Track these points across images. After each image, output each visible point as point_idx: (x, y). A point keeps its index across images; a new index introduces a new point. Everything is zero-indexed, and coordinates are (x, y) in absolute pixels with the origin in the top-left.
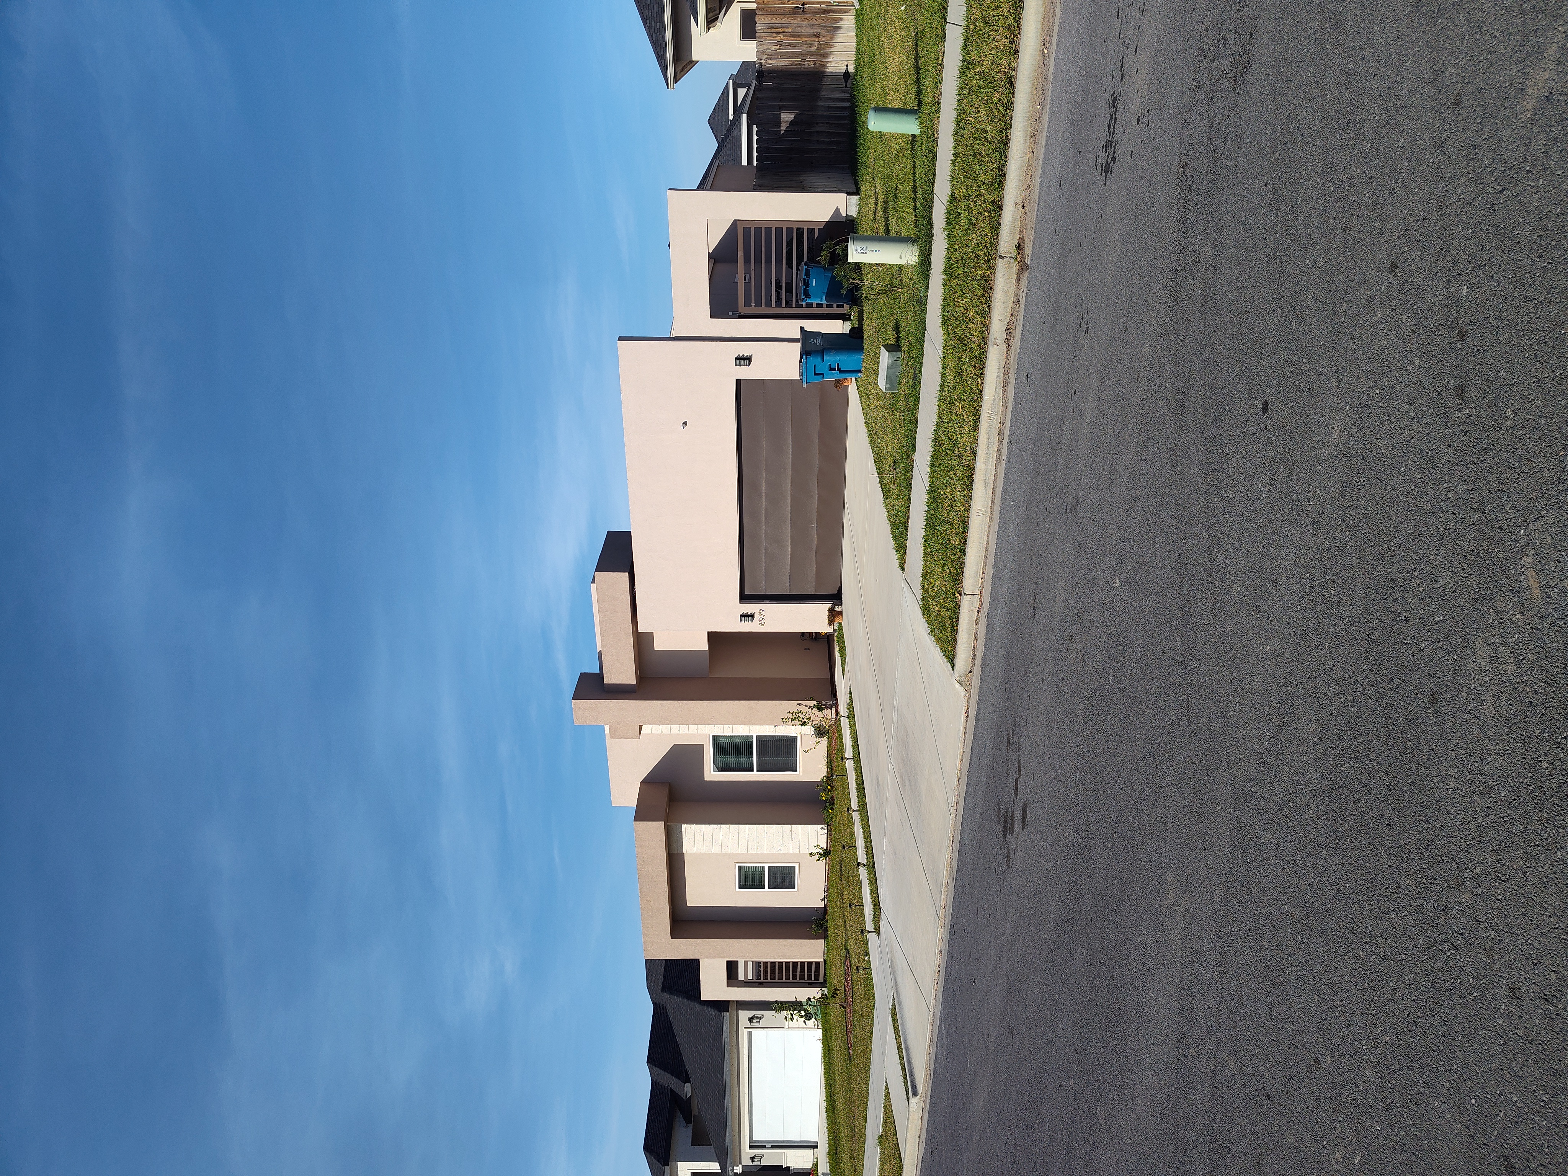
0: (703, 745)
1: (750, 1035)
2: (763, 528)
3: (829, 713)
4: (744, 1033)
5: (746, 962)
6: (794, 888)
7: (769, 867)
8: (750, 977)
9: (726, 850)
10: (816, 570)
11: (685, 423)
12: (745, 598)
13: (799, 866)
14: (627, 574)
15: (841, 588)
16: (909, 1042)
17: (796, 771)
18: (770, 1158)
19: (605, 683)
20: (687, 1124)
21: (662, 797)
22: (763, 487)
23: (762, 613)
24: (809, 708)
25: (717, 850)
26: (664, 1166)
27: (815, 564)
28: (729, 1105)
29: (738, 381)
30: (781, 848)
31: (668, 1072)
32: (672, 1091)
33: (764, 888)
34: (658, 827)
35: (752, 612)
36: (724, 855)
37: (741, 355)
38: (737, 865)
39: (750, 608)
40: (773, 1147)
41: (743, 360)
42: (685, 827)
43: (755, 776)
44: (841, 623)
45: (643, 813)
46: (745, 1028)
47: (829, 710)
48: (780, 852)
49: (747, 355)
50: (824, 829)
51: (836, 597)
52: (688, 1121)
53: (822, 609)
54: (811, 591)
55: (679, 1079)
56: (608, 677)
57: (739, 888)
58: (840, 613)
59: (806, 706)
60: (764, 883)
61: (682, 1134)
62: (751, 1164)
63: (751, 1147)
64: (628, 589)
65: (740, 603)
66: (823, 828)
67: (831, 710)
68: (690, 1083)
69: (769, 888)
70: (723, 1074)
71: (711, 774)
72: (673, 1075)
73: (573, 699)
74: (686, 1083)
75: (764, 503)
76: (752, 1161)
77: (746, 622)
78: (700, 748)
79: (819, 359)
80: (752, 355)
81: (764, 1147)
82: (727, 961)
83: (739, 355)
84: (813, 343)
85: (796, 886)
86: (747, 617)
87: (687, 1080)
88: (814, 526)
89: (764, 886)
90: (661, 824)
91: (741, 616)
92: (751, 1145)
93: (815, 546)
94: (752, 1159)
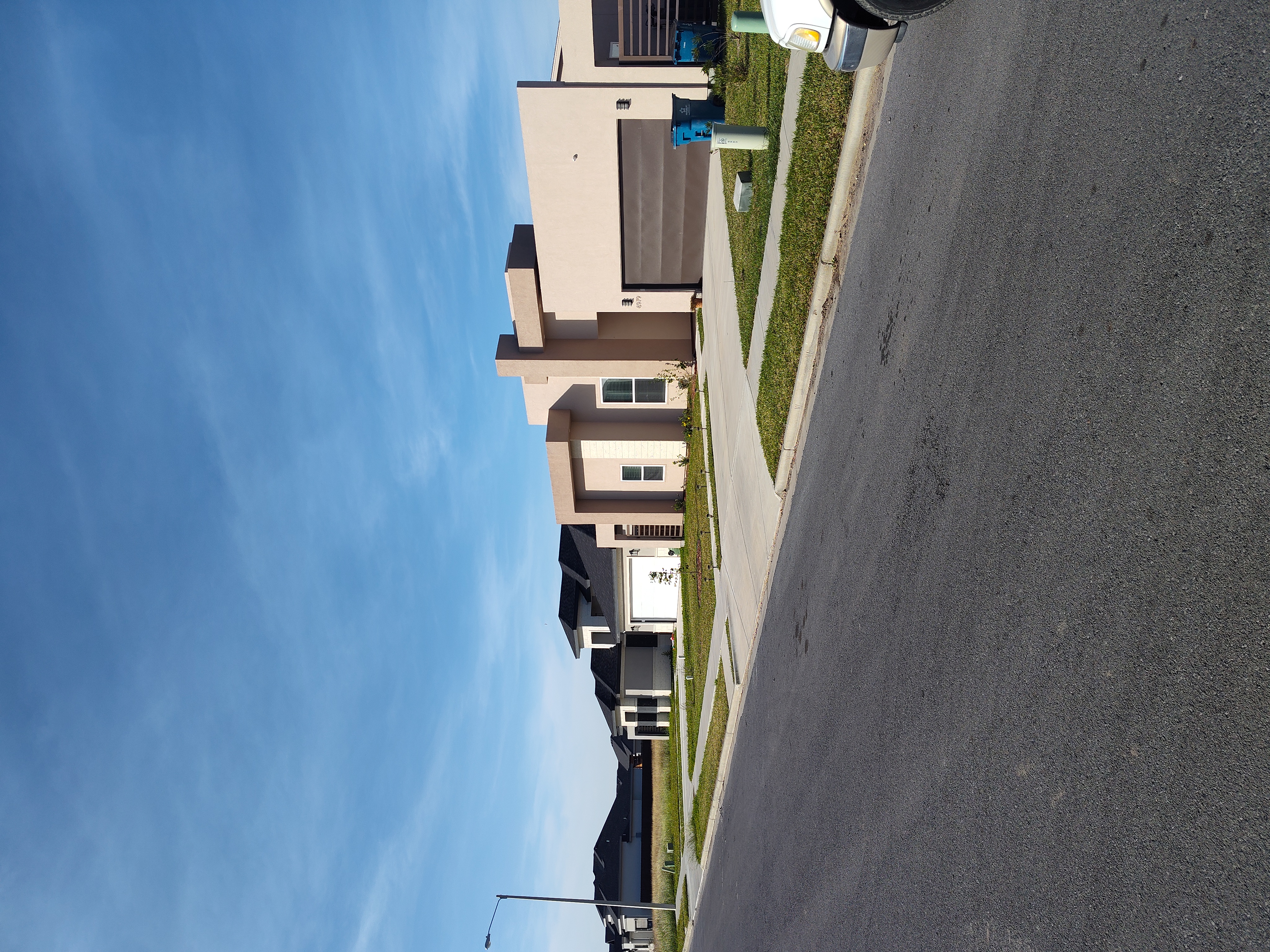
0: (595, 385)
1: (630, 561)
2: (640, 235)
3: (690, 370)
4: (626, 560)
5: (628, 526)
6: (662, 480)
7: (644, 467)
8: (631, 534)
9: (614, 457)
10: (682, 265)
11: (576, 156)
12: (626, 287)
13: (666, 467)
14: (533, 269)
15: (701, 279)
16: (736, 651)
17: (665, 402)
18: (644, 628)
19: (520, 346)
20: (588, 602)
21: (565, 420)
22: (640, 204)
23: (639, 299)
24: (675, 366)
25: (607, 456)
26: (573, 629)
27: (681, 262)
28: (616, 600)
29: (619, 121)
30: (653, 455)
31: (573, 570)
32: (577, 581)
33: (641, 480)
34: (564, 446)
35: (632, 298)
36: (612, 459)
37: (621, 99)
38: (621, 466)
39: (629, 295)
40: (646, 621)
41: (624, 103)
42: (583, 443)
43: (634, 405)
44: (701, 308)
45: (552, 436)
46: (627, 556)
47: (690, 367)
48: (652, 458)
49: (627, 99)
50: (685, 444)
51: (698, 286)
52: (588, 600)
53: (687, 295)
54: (678, 281)
55: (582, 576)
56: (522, 342)
57: (623, 480)
58: (700, 301)
59: (673, 364)
60: (641, 476)
61: (585, 609)
62: (632, 631)
63: (631, 621)
64: (534, 281)
65: (622, 291)
66: (683, 443)
67: (692, 367)
68: (589, 579)
69: (644, 480)
70: (612, 584)
71: (601, 404)
72: (577, 573)
73: (496, 359)
74: (586, 579)
75: (640, 216)
76: (633, 630)
77: (627, 306)
78: (592, 388)
79: (687, 128)
80: (631, 99)
81: (641, 621)
82: (615, 525)
83: (620, 99)
84: (682, 112)
85: (663, 479)
86: (626, 301)
87: (587, 577)
88: (682, 233)
89: (641, 478)
90: (566, 444)
91: (623, 301)
92: (631, 620)
93: (681, 248)
94: (632, 628)
